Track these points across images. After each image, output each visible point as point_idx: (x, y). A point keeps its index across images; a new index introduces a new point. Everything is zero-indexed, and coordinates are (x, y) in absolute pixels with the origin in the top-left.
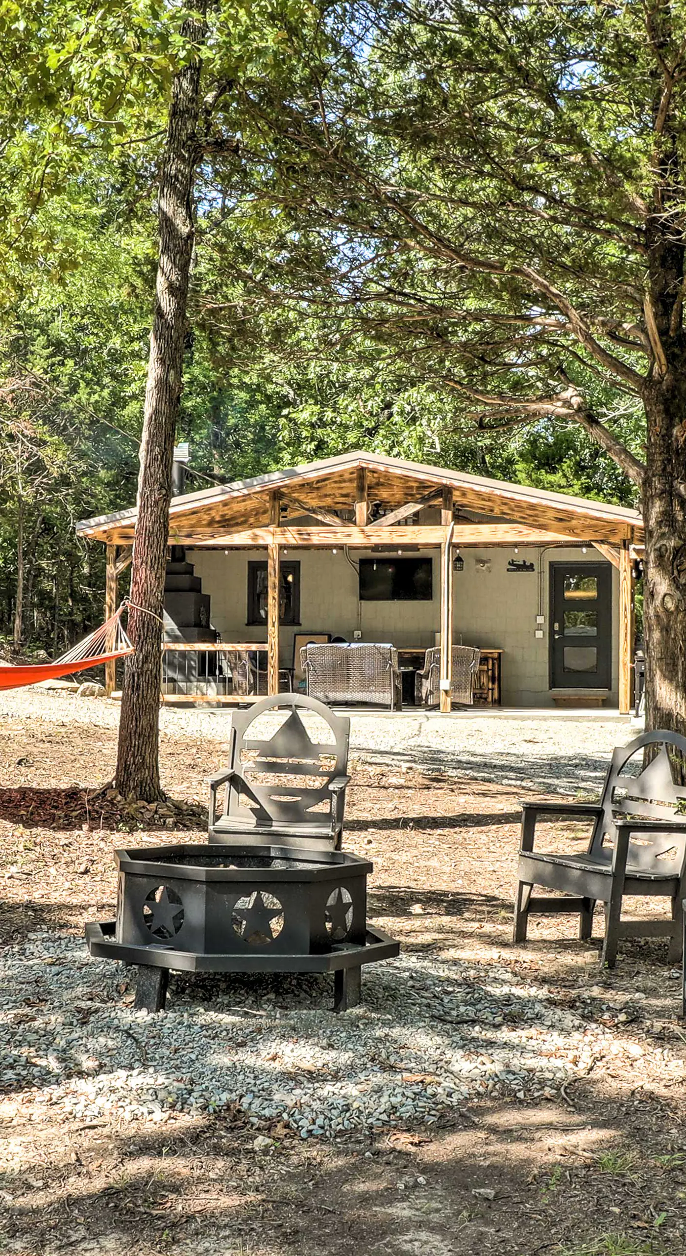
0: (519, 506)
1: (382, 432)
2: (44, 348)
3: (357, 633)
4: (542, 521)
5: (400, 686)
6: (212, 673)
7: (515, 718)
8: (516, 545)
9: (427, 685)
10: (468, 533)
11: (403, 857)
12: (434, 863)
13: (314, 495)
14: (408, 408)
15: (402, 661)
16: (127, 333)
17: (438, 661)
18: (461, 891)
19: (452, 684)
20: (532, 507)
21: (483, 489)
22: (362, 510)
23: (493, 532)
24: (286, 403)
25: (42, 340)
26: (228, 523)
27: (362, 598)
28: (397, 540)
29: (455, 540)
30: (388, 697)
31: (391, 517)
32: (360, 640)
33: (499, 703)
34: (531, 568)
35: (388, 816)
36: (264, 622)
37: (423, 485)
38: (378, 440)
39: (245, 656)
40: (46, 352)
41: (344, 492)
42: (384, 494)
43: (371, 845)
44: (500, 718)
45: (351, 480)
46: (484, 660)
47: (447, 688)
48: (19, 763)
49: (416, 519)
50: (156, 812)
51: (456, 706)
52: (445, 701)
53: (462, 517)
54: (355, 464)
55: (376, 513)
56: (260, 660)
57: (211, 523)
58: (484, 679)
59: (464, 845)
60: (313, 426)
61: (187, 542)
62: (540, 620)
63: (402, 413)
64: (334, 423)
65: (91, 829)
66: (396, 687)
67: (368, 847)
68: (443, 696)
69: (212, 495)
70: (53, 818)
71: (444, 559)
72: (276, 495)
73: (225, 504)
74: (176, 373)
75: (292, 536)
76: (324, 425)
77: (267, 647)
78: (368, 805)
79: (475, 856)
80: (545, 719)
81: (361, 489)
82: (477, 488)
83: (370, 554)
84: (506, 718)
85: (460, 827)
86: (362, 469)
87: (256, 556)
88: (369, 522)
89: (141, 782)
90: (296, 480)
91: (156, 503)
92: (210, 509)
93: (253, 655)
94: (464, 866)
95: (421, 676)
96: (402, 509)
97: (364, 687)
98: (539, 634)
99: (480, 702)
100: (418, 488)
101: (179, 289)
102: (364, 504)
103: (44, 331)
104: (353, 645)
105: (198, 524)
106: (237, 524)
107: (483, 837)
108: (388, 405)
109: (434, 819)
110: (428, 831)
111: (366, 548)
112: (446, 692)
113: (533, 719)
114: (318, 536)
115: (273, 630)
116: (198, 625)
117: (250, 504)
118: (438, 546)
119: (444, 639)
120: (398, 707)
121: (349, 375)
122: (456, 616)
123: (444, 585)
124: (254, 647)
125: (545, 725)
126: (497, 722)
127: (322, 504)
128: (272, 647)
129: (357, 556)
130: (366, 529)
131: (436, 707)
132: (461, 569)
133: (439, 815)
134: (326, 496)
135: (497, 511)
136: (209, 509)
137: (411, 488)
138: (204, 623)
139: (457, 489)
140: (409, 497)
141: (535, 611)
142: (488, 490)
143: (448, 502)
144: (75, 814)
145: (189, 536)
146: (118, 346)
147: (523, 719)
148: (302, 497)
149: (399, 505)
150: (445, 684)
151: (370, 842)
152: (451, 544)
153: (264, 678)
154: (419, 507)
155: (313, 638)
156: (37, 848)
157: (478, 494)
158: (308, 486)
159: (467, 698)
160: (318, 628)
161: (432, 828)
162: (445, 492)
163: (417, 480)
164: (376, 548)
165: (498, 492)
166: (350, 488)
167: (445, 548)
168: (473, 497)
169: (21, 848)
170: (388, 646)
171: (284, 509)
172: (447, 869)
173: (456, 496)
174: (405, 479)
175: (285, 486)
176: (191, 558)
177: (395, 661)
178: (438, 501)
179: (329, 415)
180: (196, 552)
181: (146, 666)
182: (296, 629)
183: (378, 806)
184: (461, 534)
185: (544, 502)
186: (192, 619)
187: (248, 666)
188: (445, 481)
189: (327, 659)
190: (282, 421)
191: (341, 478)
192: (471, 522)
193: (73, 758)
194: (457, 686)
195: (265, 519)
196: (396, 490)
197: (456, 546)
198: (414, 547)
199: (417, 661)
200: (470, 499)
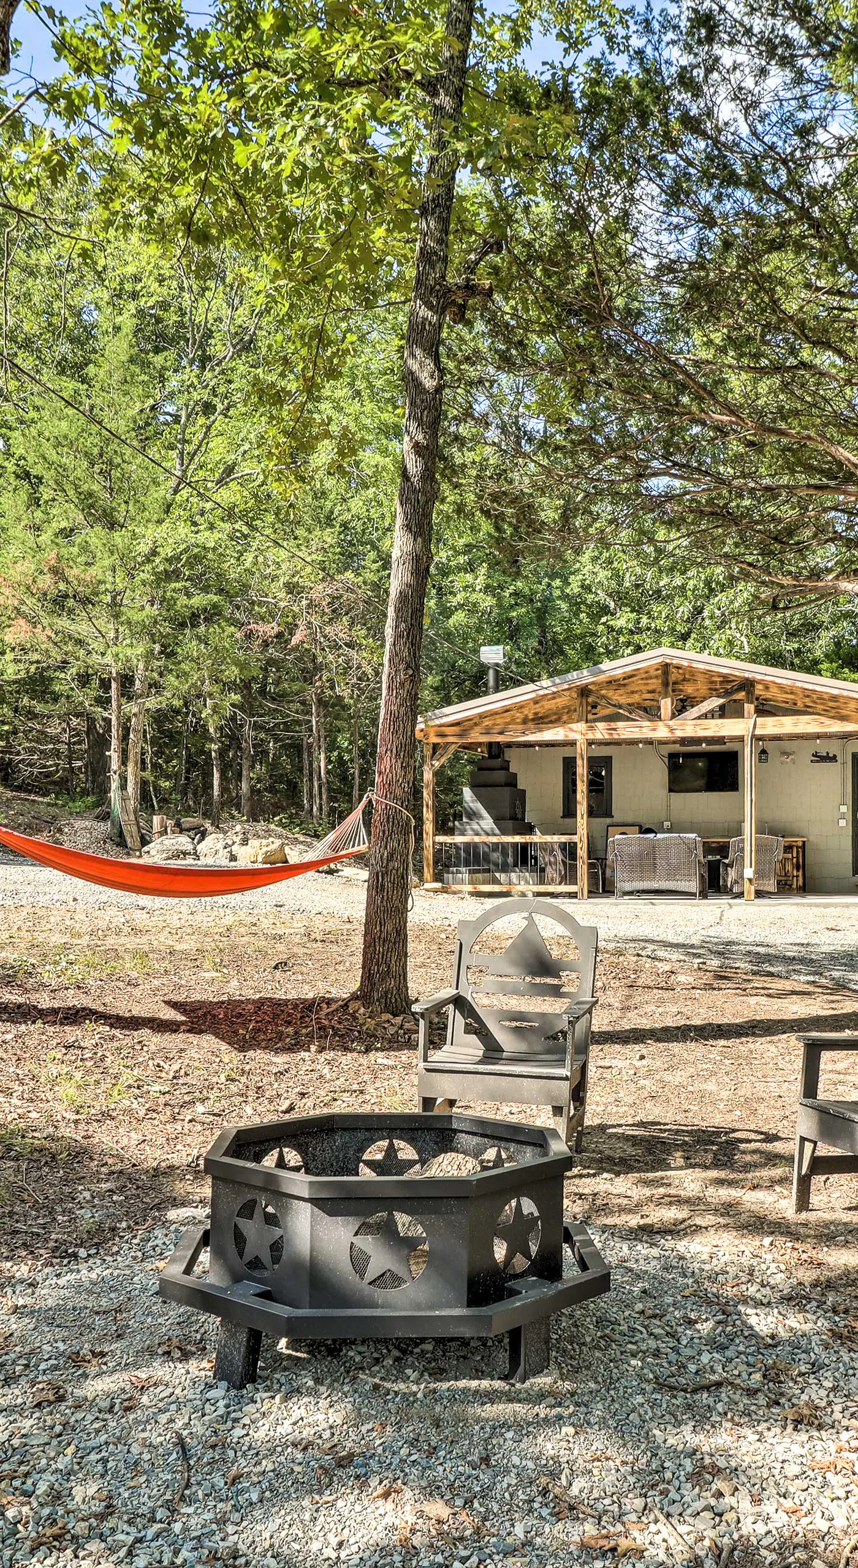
0: (821, 698)
1: (693, 635)
2: (374, 562)
3: (667, 824)
4: (844, 712)
5: (706, 876)
6: (524, 862)
7: (817, 905)
8: (818, 736)
9: (732, 874)
10: (770, 726)
11: (677, 1078)
12: (711, 1086)
13: (621, 692)
14: (718, 613)
15: (708, 849)
16: (453, 548)
17: (742, 850)
18: (738, 1126)
19: (756, 872)
20: (834, 698)
21: (784, 682)
22: (666, 705)
23: (795, 724)
24: (605, 610)
25: (372, 555)
26: (541, 721)
27: (671, 790)
28: (702, 733)
29: (758, 732)
30: (693, 886)
31: (695, 712)
32: (669, 831)
33: (805, 890)
34: (834, 759)
35: (670, 1022)
36: (574, 815)
37: (726, 679)
38: (689, 643)
39: (556, 847)
40: (375, 566)
41: (650, 688)
42: (689, 689)
43: (644, 1062)
44: (803, 905)
45: (656, 677)
46: (788, 848)
47: (751, 876)
48: (276, 968)
49: (722, 712)
50: (401, 1027)
51: (759, 894)
52: (749, 889)
53: (764, 710)
54: (660, 660)
55: (682, 706)
56: (570, 851)
57: (525, 721)
58: (789, 867)
59: (749, 1059)
60: (632, 632)
61: (500, 739)
62: (844, 809)
63: (711, 618)
64: (649, 629)
65: (321, 1050)
66: (702, 876)
67: (638, 1064)
68: (747, 884)
69: (524, 693)
70: (280, 1036)
71: (747, 750)
72: (584, 692)
73: (536, 701)
74: (424, 541)
75: (601, 731)
76: (640, 631)
77: (575, 838)
78: (649, 1008)
79: (759, 1074)
80: (847, 906)
81: (666, 684)
82: (779, 681)
83: (677, 748)
84: (810, 905)
85: (747, 1035)
86: (667, 665)
87: (567, 752)
88: (673, 716)
89: (386, 993)
90: (602, 678)
91: (402, 684)
92: (522, 707)
93: (563, 846)
94: (745, 1091)
95: (727, 865)
96: (705, 703)
97: (670, 876)
98: (843, 823)
99: (785, 888)
100: (721, 682)
101: (427, 447)
102: (669, 700)
103: (375, 547)
104: (659, 836)
105: (513, 721)
106: (551, 722)
107: (772, 1048)
108: (699, 611)
109: (719, 1026)
110: (711, 1042)
111: (674, 742)
112: (750, 880)
113: (836, 905)
114: (626, 730)
115: (582, 821)
116: (513, 818)
117: (561, 702)
118: (741, 739)
119: (748, 828)
120: (704, 895)
121: (662, 583)
122: (759, 805)
123: (747, 776)
124: (564, 839)
125: (847, 912)
126: (802, 909)
127: (630, 701)
128: (581, 838)
129: (666, 750)
130: (671, 723)
131: (740, 895)
132: (766, 760)
133: (726, 1021)
134: (633, 692)
135: (799, 703)
136: (520, 707)
137: (715, 682)
138: (519, 816)
139: (760, 682)
140: (713, 692)
141: (839, 800)
142: (789, 683)
143: (751, 697)
144: (304, 1031)
145: (501, 733)
146: (444, 560)
147: (826, 906)
148: (610, 693)
149: (704, 699)
150: (749, 873)
151: (642, 1057)
152: (753, 736)
153: (573, 868)
154: (721, 701)
155: (623, 829)
156: (243, 1079)
157: (780, 687)
158: (614, 683)
159: (771, 885)
160: (630, 820)
161: (715, 1038)
162: (747, 685)
163: (720, 675)
164: (683, 741)
165: (799, 684)
166: (655, 683)
167: (748, 740)
168: (776, 690)
169: (223, 1079)
170: (693, 836)
171: (594, 707)
172: (725, 1094)
173: (759, 690)
174: (708, 673)
175: (593, 683)
176: (510, 755)
177: (700, 851)
178: (741, 695)
179: (644, 620)
180: (514, 750)
181: (391, 864)
182: (608, 821)
183: (660, 1010)
184: (763, 726)
185: (845, 693)
186: (506, 811)
187: (560, 857)
188: (747, 675)
189: (635, 849)
190: (601, 628)
191: (646, 675)
192: (774, 715)
193: (339, 959)
194: (760, 874)
195: (575, 716)
196: (699, 685)
197: (760, 738)
198: (721, 740)
199: (723, 850)
200: (774, 693)
